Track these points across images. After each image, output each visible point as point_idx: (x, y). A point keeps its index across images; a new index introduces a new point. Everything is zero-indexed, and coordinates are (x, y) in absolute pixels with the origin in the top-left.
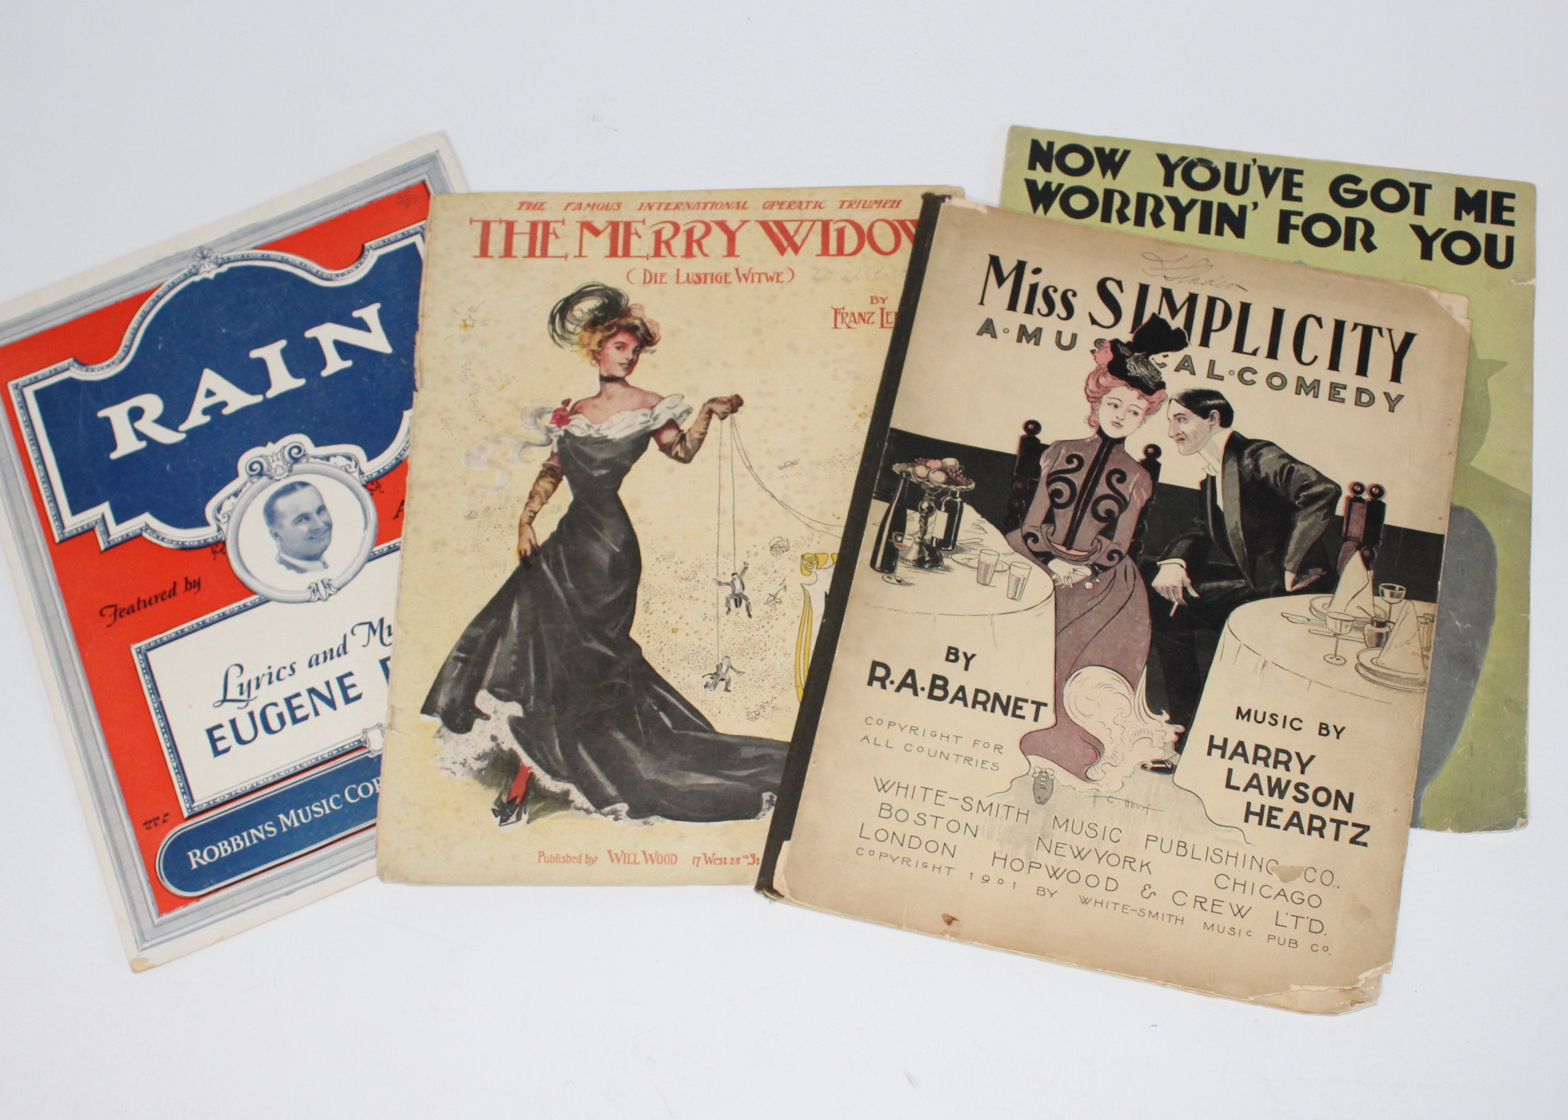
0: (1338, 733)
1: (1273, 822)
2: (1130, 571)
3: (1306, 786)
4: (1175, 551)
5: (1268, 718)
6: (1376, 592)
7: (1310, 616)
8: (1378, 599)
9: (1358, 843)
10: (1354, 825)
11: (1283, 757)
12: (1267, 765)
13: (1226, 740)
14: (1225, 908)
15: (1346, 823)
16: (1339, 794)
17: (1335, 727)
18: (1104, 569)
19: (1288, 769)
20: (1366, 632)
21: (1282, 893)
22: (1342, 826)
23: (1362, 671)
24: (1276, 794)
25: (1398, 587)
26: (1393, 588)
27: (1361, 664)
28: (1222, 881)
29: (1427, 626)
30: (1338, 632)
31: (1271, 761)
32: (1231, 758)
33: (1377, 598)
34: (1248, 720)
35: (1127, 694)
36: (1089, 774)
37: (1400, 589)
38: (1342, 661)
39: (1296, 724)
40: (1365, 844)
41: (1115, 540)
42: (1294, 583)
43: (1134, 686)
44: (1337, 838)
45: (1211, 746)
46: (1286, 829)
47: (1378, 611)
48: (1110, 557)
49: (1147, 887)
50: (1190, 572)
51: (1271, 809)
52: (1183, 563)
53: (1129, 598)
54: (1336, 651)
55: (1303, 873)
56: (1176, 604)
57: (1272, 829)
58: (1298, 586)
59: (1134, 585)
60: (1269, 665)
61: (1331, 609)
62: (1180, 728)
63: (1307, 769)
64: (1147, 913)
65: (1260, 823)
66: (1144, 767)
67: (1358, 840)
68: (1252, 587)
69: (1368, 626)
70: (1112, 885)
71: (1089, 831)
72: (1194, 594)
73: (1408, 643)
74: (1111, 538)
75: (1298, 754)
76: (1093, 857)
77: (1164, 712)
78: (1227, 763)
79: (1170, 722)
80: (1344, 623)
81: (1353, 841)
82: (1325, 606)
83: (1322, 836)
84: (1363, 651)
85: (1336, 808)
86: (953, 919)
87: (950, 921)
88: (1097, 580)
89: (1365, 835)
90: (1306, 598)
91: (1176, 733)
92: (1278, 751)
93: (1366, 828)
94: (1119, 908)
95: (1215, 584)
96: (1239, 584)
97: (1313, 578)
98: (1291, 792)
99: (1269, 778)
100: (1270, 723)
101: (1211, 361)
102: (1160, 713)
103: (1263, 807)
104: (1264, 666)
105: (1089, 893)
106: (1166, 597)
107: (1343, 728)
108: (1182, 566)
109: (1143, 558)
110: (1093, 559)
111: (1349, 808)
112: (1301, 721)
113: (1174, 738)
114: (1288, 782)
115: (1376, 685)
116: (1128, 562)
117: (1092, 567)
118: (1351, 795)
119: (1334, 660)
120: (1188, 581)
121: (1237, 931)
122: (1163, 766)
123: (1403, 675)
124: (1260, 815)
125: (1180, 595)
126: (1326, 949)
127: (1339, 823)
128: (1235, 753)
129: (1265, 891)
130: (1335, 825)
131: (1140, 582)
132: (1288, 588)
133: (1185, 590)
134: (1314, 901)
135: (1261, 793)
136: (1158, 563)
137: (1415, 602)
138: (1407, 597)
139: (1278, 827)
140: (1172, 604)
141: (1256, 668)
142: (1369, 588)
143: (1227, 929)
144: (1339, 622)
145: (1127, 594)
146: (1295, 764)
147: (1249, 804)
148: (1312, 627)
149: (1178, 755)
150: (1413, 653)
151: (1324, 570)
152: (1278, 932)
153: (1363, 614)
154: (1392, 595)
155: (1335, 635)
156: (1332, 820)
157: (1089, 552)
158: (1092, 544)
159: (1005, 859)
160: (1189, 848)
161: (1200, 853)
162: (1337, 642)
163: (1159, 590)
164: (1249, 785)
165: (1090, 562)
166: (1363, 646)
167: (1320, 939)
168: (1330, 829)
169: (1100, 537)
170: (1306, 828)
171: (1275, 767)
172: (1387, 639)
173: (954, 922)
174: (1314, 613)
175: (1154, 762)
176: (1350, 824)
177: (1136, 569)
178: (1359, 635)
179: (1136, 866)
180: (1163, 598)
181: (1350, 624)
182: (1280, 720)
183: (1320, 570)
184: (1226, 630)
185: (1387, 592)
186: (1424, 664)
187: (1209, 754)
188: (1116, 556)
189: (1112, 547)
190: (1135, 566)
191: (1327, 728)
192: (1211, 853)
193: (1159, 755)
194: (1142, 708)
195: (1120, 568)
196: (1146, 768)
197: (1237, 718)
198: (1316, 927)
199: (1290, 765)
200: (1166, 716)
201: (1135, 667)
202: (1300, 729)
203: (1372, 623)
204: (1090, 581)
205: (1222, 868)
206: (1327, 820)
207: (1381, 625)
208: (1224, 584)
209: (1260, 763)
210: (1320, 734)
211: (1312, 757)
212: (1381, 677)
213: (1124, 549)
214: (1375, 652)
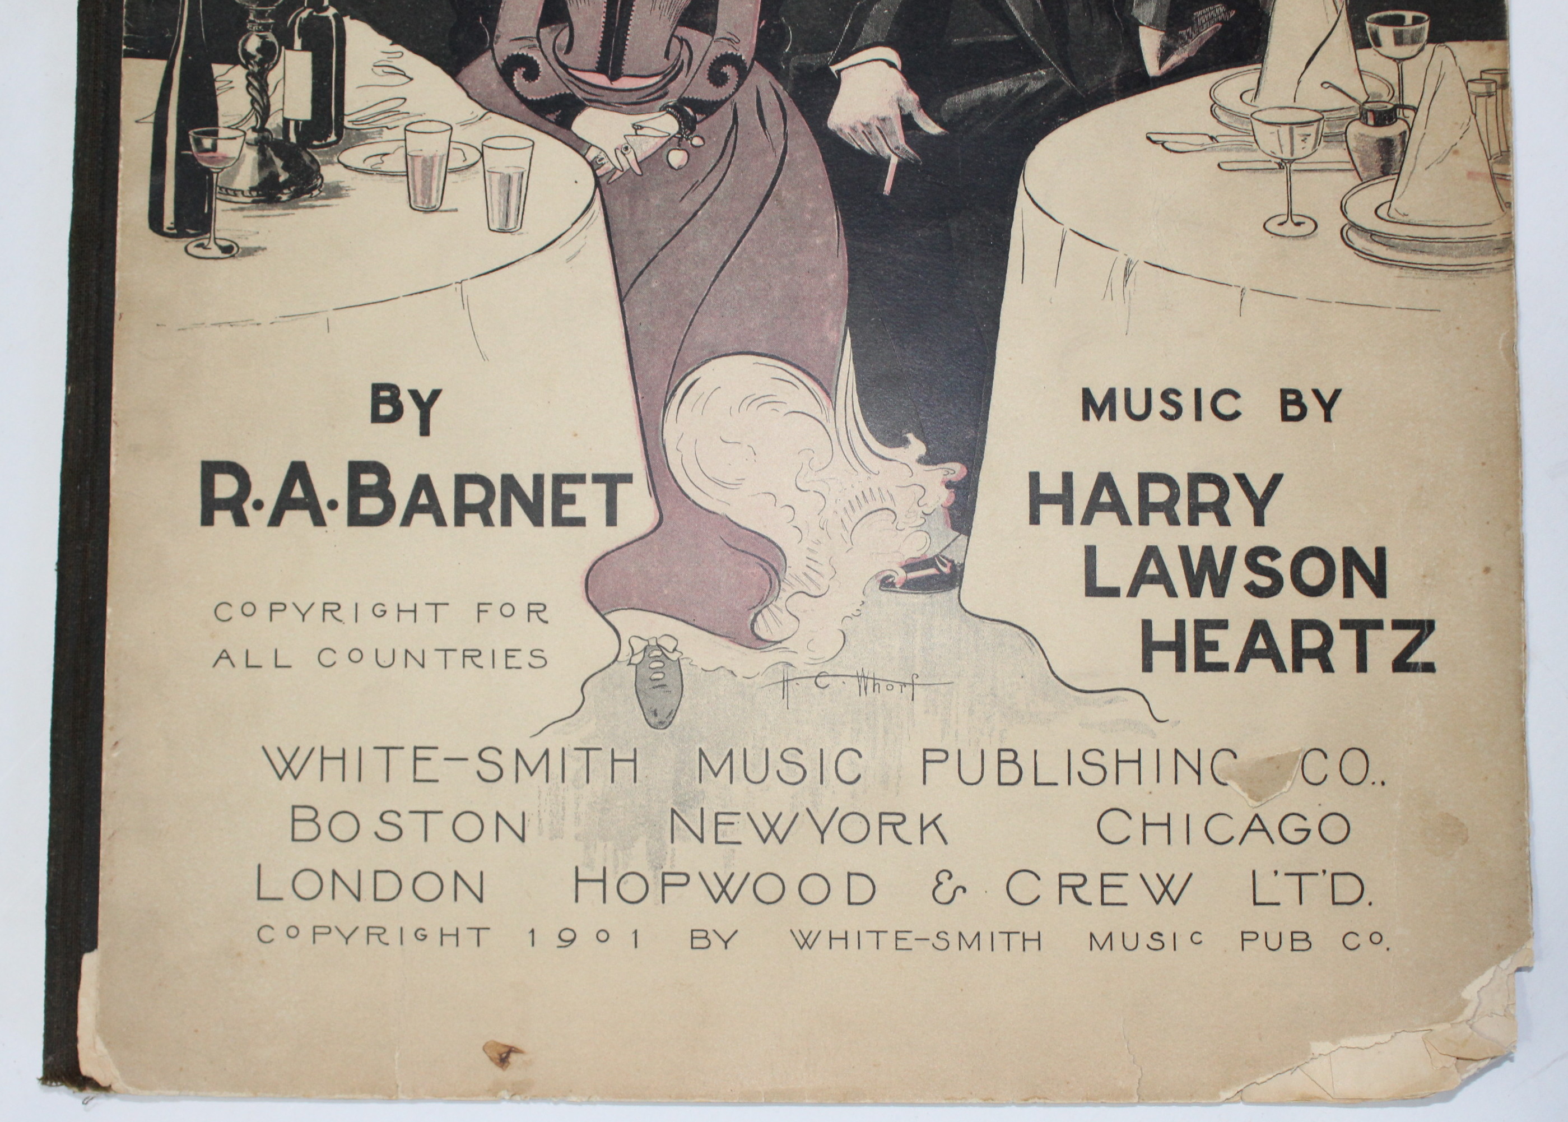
0: (1327, 407)
1: (1210, 657)
2: (770, 101)
3: (1273, 554)
4: (868, 30)
5: (1158, 404)
6: (1361, 40)
7: (1216, 129)
8: (1367, 56)
9: (1413, 668)
10: (1399, 625)
11: (1208, 493)
12: (1173, 521)
13: (1067, 478)
14: (1132, 890)
15: (1378, 625)
16: (1351, 556)
17: (1317, 393)
18: (708, 108)
19: (1224, 521)
20: (1352, 144)
21: (1256, 825)
22: (1371, 634)
23: (1359, 241)
24: (1207, 587)
25: (1409, 16)
26: (1399, 21)
27: (1354, 226)
28: (1115, 826)
29: (1493, 99)
30: (1287, 155)
31: (1182, 509)
32: (1087, 520)
33: (1362, 53)
34: (1113, 417)
35: (815, 410)
36: (761, 630)
37: (1416, 21)
38: (1309, 226)
39: (1226, 404)
40: (1429, 667)
41: (719, 33)
42: (1165, 53)
43: (830, 392)
44: (1362, 666)
45: (1037, 499)
46: (1242, 667)
47: (1374, 86)
48: (717, 78)
49: (943, 878)
50: (912, 75)
51: (1201, 625)
52: (893, 56)
53: (779, 170)
54: (1290, 202)
55: (1299, 764)
56: (894, 161)
57: (1210, 674)
58: (1174, 59)
59: (785, 134)
60: (1140, 270)
61: (1261, 102)
62: (957, 470)
63: (1268, 512)
64: (954, 939)
65: (1181, 667)
66: (886, 583)
67: (1412, 659)
68: (1068, 83)
69: (1356, 128)
70: (861, 889)
71: (783, 767)
72: (932, 128)
73: (1454, 150)
74: (709, 28)
75: (1241, 478)
76: (805, 829)
77: (910, 436)
78: (1079, 535)
79: (930, 459)
80: (1298, 131)
81: (1401, 664)
82: (1247, 97)
83: (1327, 667)
84: (1353, 191)
85: (1348, 592)
86: (511, 1050)
87: (504, 1057)
88: (697, 141)
89: (1426, 644)
90: (1198, 86)
91: (949, 485)
92: (1196, 479)
93: (1425, 628)
94: (887, 940)
95: (977, 94)
96: (1034, 82)
97: (1207, 32)
98: (1240, 574)
99: (1184, 551)
100: (1164, 414)
102: (905, 442)
103: (1180, 625)
104: (1127, 274)
105: (810, 920)
106: (868, 148)
107: (1337, 393)
108: (891, 65)
109: (794, 62)
110: (675, 90)
111: (1379, 586)
112: (1236, 395)
113: (945, 496)
114: (1231, 552)
115: (1396, 271)
116: (761, 78)
117: (678, 110)
118: (1380, 554)
119: (1289, 229)
120: (911, 98)
121: (1167, 939)
122: (932, 571)
123: (1456, 234)
124: (1178, 646)
125: (899, 138)
126: (1376, 938)
127: (1361, 627)
128: (1094, 506)
129: (1219, 829)
130: (1352, 634)
131: (799, 124)
132: (1153, 68)
133: (908, 122)
134: (1334, 829)
135: (1172, 593)
136: (834, 69)
137: (1455, 46)
138: (1435, 38)
139: (1222, 667)
140: (886, 162)
141: (1109, 283)
142: (1343, 32)
143: (1145, 939)
144: (1285, 130)
145: (773, 160)
146: (1238, 505)
147: (1147, 625)
148: (1223, 156)
149: (963, 538)
150: (1471, 175)
151: (1229, 8)
152: (1263, 920)
153: (1337, 101)
154: (1399, 40)
155: (1282, 164)
156: (1345, 624)
157: (664, 74)
158: (667, 55)
159: (604, 881)
160: (1026, 761)
161: (1052, 769)
162: (1289, 180)
163: (846, 135)
164: (1141, 579)
165: (671, 100)
166: (1350, 180)
167: (1359, 918)
168: (1345, 643)
169: (684, 32)
170: (1287, 656)
171: (1193, 521)
172: (1404, 153)
173: (513, 1057)
174: (1224, 118)
175: (909, 567)
176: (1388, 625)
177: (784, 95)
178: (1336, 154)
179: (910, 830)
180: (862, 153)
181: (1311, 130)
182: (1187, 402)
183: (1220, 8)
184: (1022, 202)
185: (1386, 33)
186: (1498, 195)
187: (1034, 518)
188: (729, 70)
189: (716, 51)
190: (780, 88)
191: (1298, 401)
192: (1078, 765)
193: (916, 547)
194: (855, 434)
195: (745, 100)
196: (893, 584)
197: (1086, 417)
198: (1347, 889)
199: (1229, 509)
200: (917, 447)
201: (823, 340)
202: (1237, 414)
203: (1363, 118)
204: (679, 147)
205: (1109, 794)
206: (1334, 627)
207: (1385, 117)
208: (999, 88)
209: (1157, 519)
210: (1285, 417)
211: (1276, 479)
212: (1406, 249)
213: (746, 51)
214: (1382, 190)
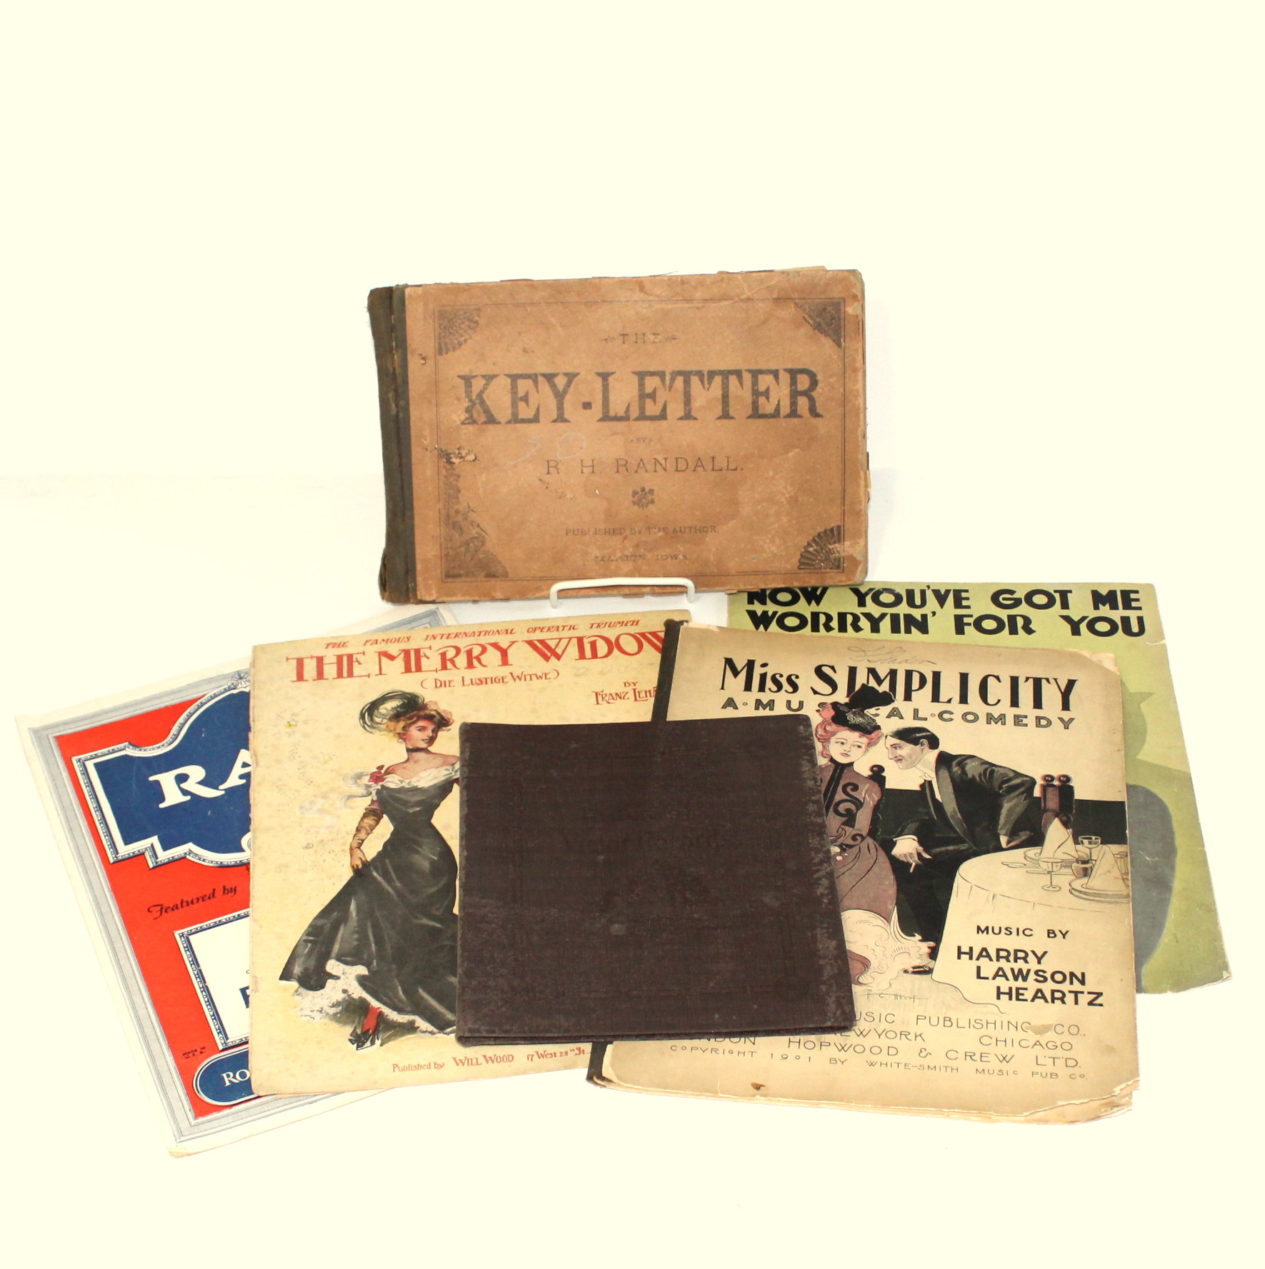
0: (1064, 936)
1: (1021, 997)
2: (872, 846)
3: (1044, 972)
4: (906, 831)
5: (1003, 931)
6: (1076, 842)
7: (1025, 862)
8: (1078, 847)
9: (1096, 1005)
10: (1089, 993)
11: (1021, 955)
12: (1008, 961)
13: (971, 949)
14: (992, 1058)
15: (1082, 993)
16: (1072, 975)
17: (1060, 931)
18: (850, 847)
19: (1026, 962)
20: (1073, 868)
21: (1037, 1043)
22: (1079, 995)
23: (1076, 893)
24: (1020, 978)
25: (1094, 838)
26: (1091, 838)
27: (1073, 889)
28: (985, 1040)
29: (1123, 860)
30: (1050, 870)
31: (1011, 958)
32: (978, 959)
33: (1077, 846)
34: (987, 933)
35: (883, 925)
36: (860, 980)
37: (1096, 839)
38: (1058, 889)
39: (1027, 932)
40: (1101, 1005)
41: (856, 826)
42: (1008, 842)
43: (888, 920)
44: (1076, 1003)
45: (960, 953)
46: (1033, 1000)
47: (1081, 854)
48: (854, 838)
49: (923, 1050)
50: (921, 842)
51: (1018, 989)
52: (915, 838)
53: (874, 863)
54: (1051, 882)
55: (1053, 1028)
56: (914, 864)
57: (1021, 1002)
58: (1012, 844)
59: (877, 855)
60: (998, 897)
61: (1042, 856)
62: (932, 944)
63: (1042, 961)
64: (926, 1067)
65: (1010, 999)
66: (906, 971)
67: (1094, 1003)
68: (975, 848)
69: (1075, 865)
70: (892, 1051)
71: (866, 1017)
72: (928, 857)
73: (1109, 871)
74: (853, 826)
75: (1033, 952)
76: (873, 1034)
77: (916, 934)
78: (974, 963)
79: (923, 940)
80: (1054, 864)
81: (1091, 1003)
82: (1037, 855)
83: (1064, 1002)
84: (1073, 880)
85: (1071, 983)
86: (761, 1086)
87: (758, 1087)
88: (846, 854)
89: (1100, 999)
90: (1020, 851)
91: (929, 947)
92: (1016, 951)
93: (1099, 994)
94: (902, 1066)
95: (943, 849)
96: (963, 847)
97: (1024, 838)
98: (1032, 976)
99: (1012, 970)
100: (1006, 934)
101: (915, 709)
102: (914, 936)
103: (1010, 989)
104: (994, 897)
105: (874, 1058)
106: (905, 860)
107: (1067, 932)
108: (914, 840)
109: (881, 837)
110: (840, 841)
111: (1082, 982)
112: (1031, 930)
113: (928, 950)
114: (1029, 971)
115: (1089, 902)
116: (869, 840)
117: (840, 846)
118: (1083, 975)
119: (1051, 888)
120: (921, 849)
121: (1005, 1073)
122: (922, 969)
123: (1111, 893)
124: (1010, 994)
125: (916, 858)
126: (1082, 1076)
127: (1076, 993)
128: (980, 956)
129: (1023, 1043)
130: (1073, 995)
131: (882, 854)
132: (1004, 845)
133: (919, 855)
134: (1067, 1046)
135: (1007, 979)
136: (894, 840)
137: (1109, 845)
138: (1102, 843)
139: (1026, 1000)
140: (911, 865)
141: (987, 900)
142: (1071, 840)
143: (996, 1072)
144: (1050, 865)
145: (872, 861)
146: (1031, 958)
147: (998, 988)
148: (1028, 869)
149: (933, 962)
150: (1116, 878)
151: (1031, 832)
152: (1039, 1069)
153: (1069, 857)
154: (1090, 843)
155: (1049, 872)
156: (1070, 992)
157: (836, 837)
158: (837, 832)
159: (799, 1043)
160: (954, 1021)
161: (963, 1023)
162: (1051, 876)
163: (898, 856)
164: (996, 975)
165: (838, 843)
166: (1073, 877)
167: (1077, 1071)
168: (1070, 998)
169: (843, 827)
170: (1049, 998)
171: (1016, 961)
172: (1092, 872)
173: (761, 1088)
174: (1029, 860)
175: (914, 968)
176: (1086, 993)
177: (877, 845)
178: (1069, 870)
179: (912, 1036)
180: (903, 862)
181: (1060, 864)
182: (1014, 931)
183: (1028, 832)
184: (958, 876)
185: (1086, 842)
186: (1125, 884)
187: (959, 958)
188: (858, 837)
189: (854, 832)
190: (876, 843)
191: (1054, 932)
192: (972, 1022)
193: (918, 963)
194: (896, 932)
195: (864, 845)
196: (908, 972)
197: (978, 933)
198: (1071, 1063)
199: (1028, 959)
200: (918, 937)
201: (887, 908)
202: (1031, 935)
203: (1077, 862)
204: (840, 855)
205: (984, 1031)
206: (1066, 992)
207: (1086, 862)
208: (951, 848)
209: (1003, 961)
210: (1049, 936)
211: (1045, 953)
212: (1093, 896)
213: (864, 834)
214: (1085, 880)
